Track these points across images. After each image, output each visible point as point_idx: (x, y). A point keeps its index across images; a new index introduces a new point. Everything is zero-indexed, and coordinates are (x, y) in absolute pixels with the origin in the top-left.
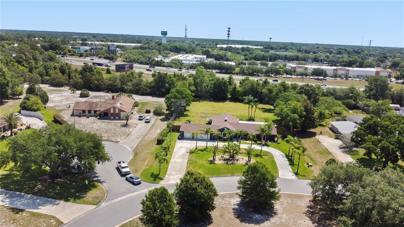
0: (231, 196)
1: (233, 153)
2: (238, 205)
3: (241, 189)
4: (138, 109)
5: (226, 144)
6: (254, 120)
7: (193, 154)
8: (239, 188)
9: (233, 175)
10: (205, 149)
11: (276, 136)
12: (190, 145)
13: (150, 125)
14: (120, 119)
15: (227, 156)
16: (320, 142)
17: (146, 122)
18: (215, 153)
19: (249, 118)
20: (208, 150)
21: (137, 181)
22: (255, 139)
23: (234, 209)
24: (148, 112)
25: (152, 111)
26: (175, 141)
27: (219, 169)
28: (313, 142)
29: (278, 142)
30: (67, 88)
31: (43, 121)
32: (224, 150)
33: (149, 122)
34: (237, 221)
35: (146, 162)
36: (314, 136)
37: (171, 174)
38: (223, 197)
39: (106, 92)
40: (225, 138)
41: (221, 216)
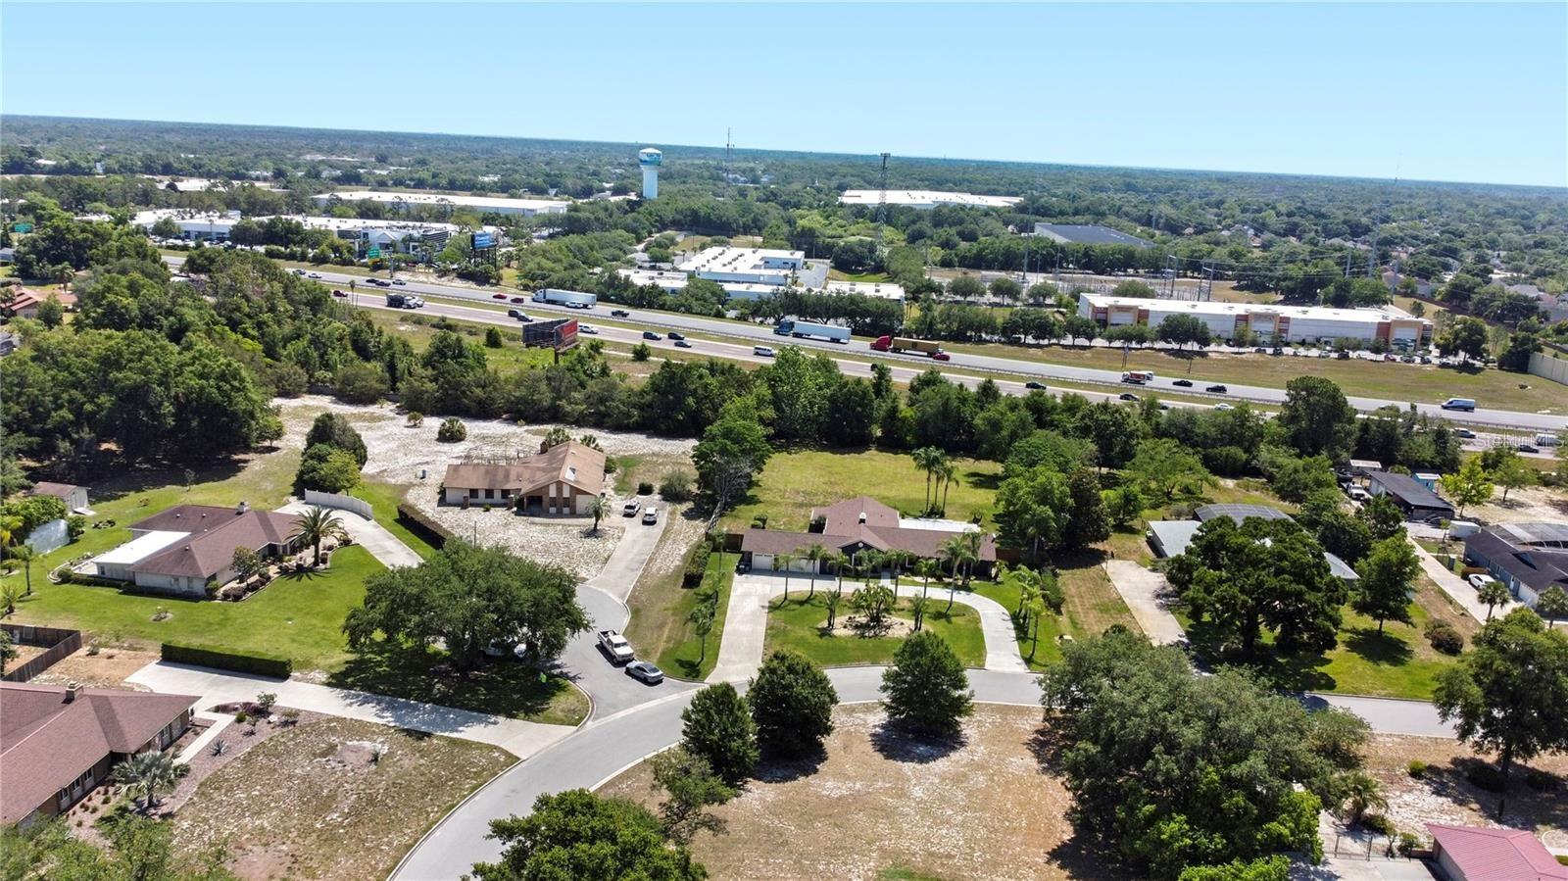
0: (868, 709)
1: (878, 609)
2: (883, 727)
3: (889, 692)
4: (616, 479)
5: (861, 585)
6: (942, 515)
7: (778, 612)
8: (884, 689)
9: (875, 663)
10: (808, 600)
11: (993, 564)
12: (773, 587)
13: (656, 531)
14: (573, 514)
15: (862, 618)
16: (1109, 580)
17: (645, 523)
18: (832, 612)
19: (930, 506)
20: (816, 602)
21: (653, 675)
22: (938, 573)
23: (873, 735)
24: (645, 490)
25: (657, 486)
26: (731, 579)
27: (844, 649)
28: (1092, 579)
29: (998, 580)
30: (387, 408)
31: (373, 522)
32: (855, 602)
33: (653, 523)
34: (879, 757)
35: (666, 632)
36: (1099, 563)
37: (728, 662)
38: (851, 710)
39: (506, 420)
40: (859, 568)
41: (845, 747)
